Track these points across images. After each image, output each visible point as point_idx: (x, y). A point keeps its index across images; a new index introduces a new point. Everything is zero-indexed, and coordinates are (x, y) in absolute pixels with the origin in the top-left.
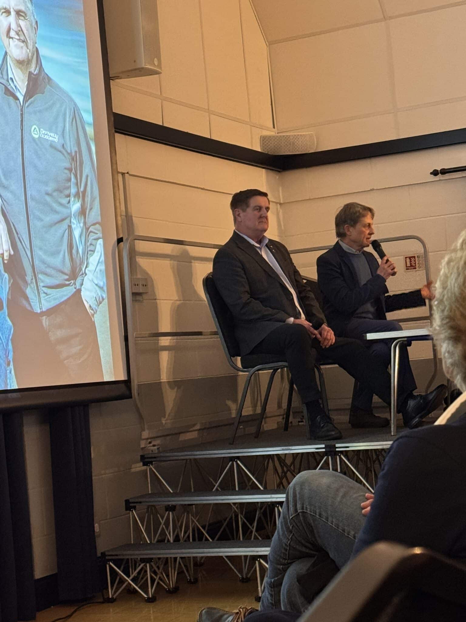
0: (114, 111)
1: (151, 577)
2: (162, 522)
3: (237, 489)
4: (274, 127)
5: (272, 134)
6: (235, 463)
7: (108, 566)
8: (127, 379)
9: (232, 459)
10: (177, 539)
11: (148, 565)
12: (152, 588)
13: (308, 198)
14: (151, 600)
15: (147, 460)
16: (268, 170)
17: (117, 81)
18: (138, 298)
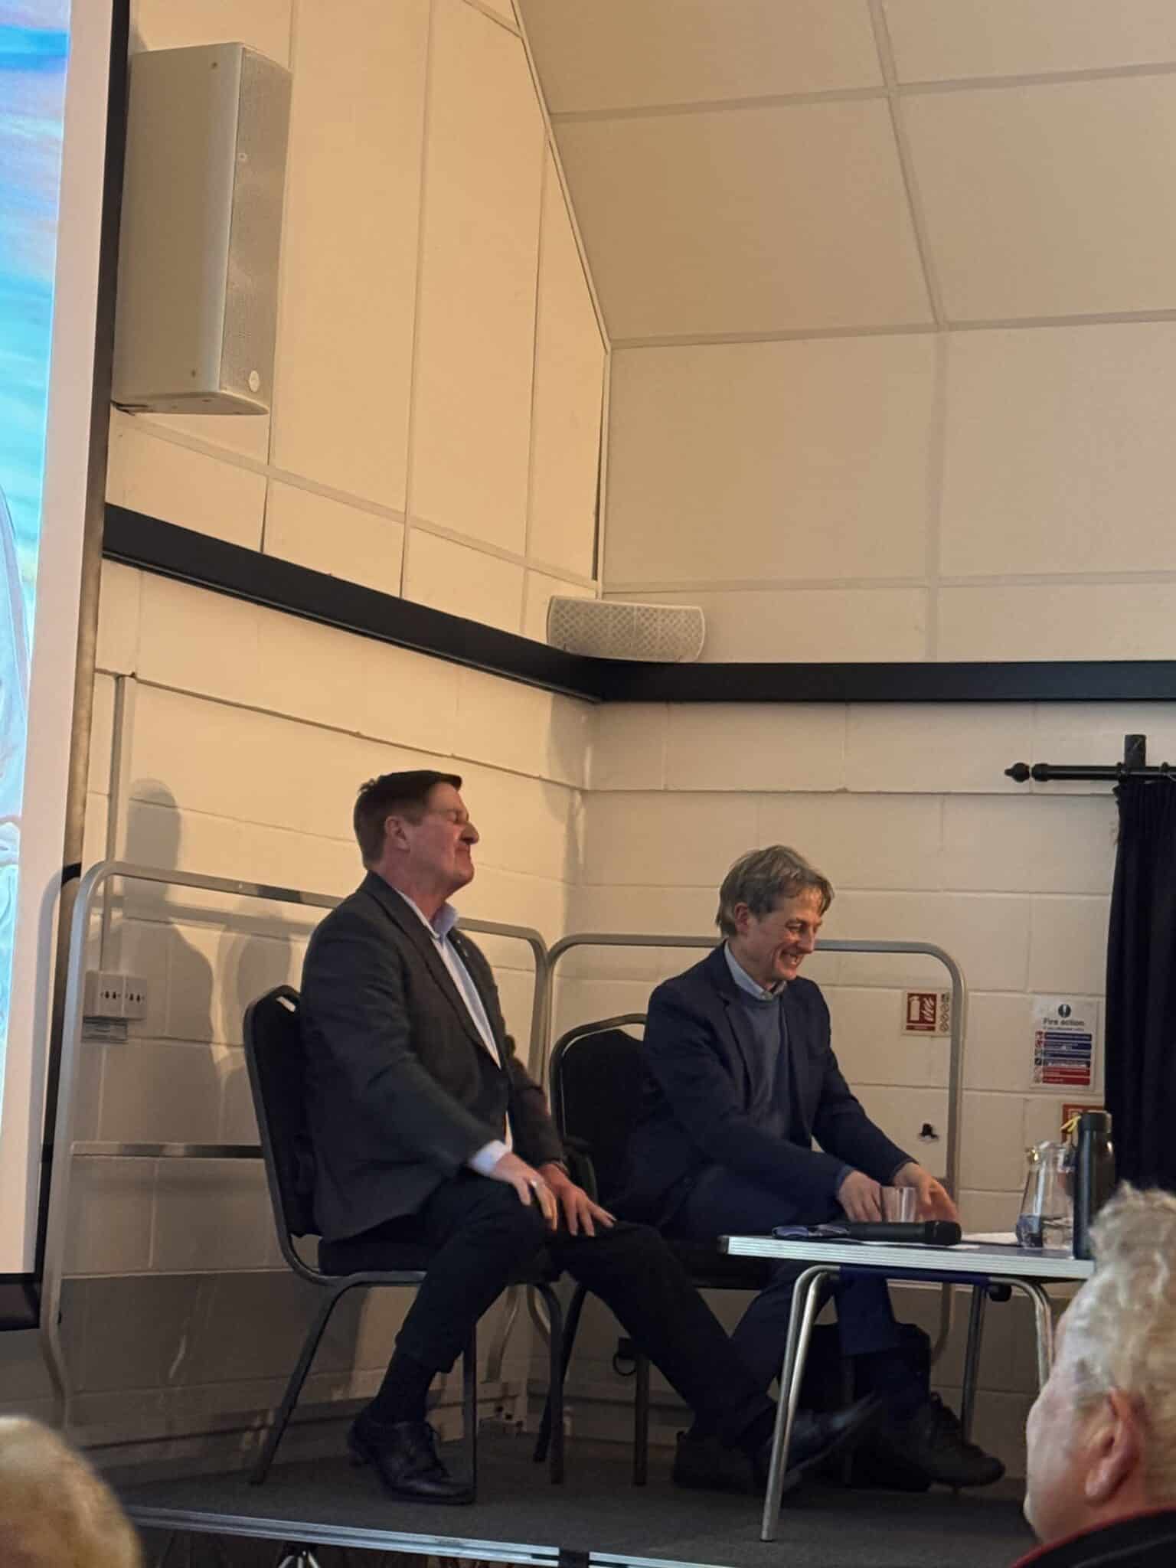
0: (108, 499)
4: (595, 577)
5: (589, 596)
6: (300, 1561)
8: (31, 1270)
9: (296, 1548)
13: (662, 788)
16: (560, 697)
17: (141, 415)
18: (112, 1031)
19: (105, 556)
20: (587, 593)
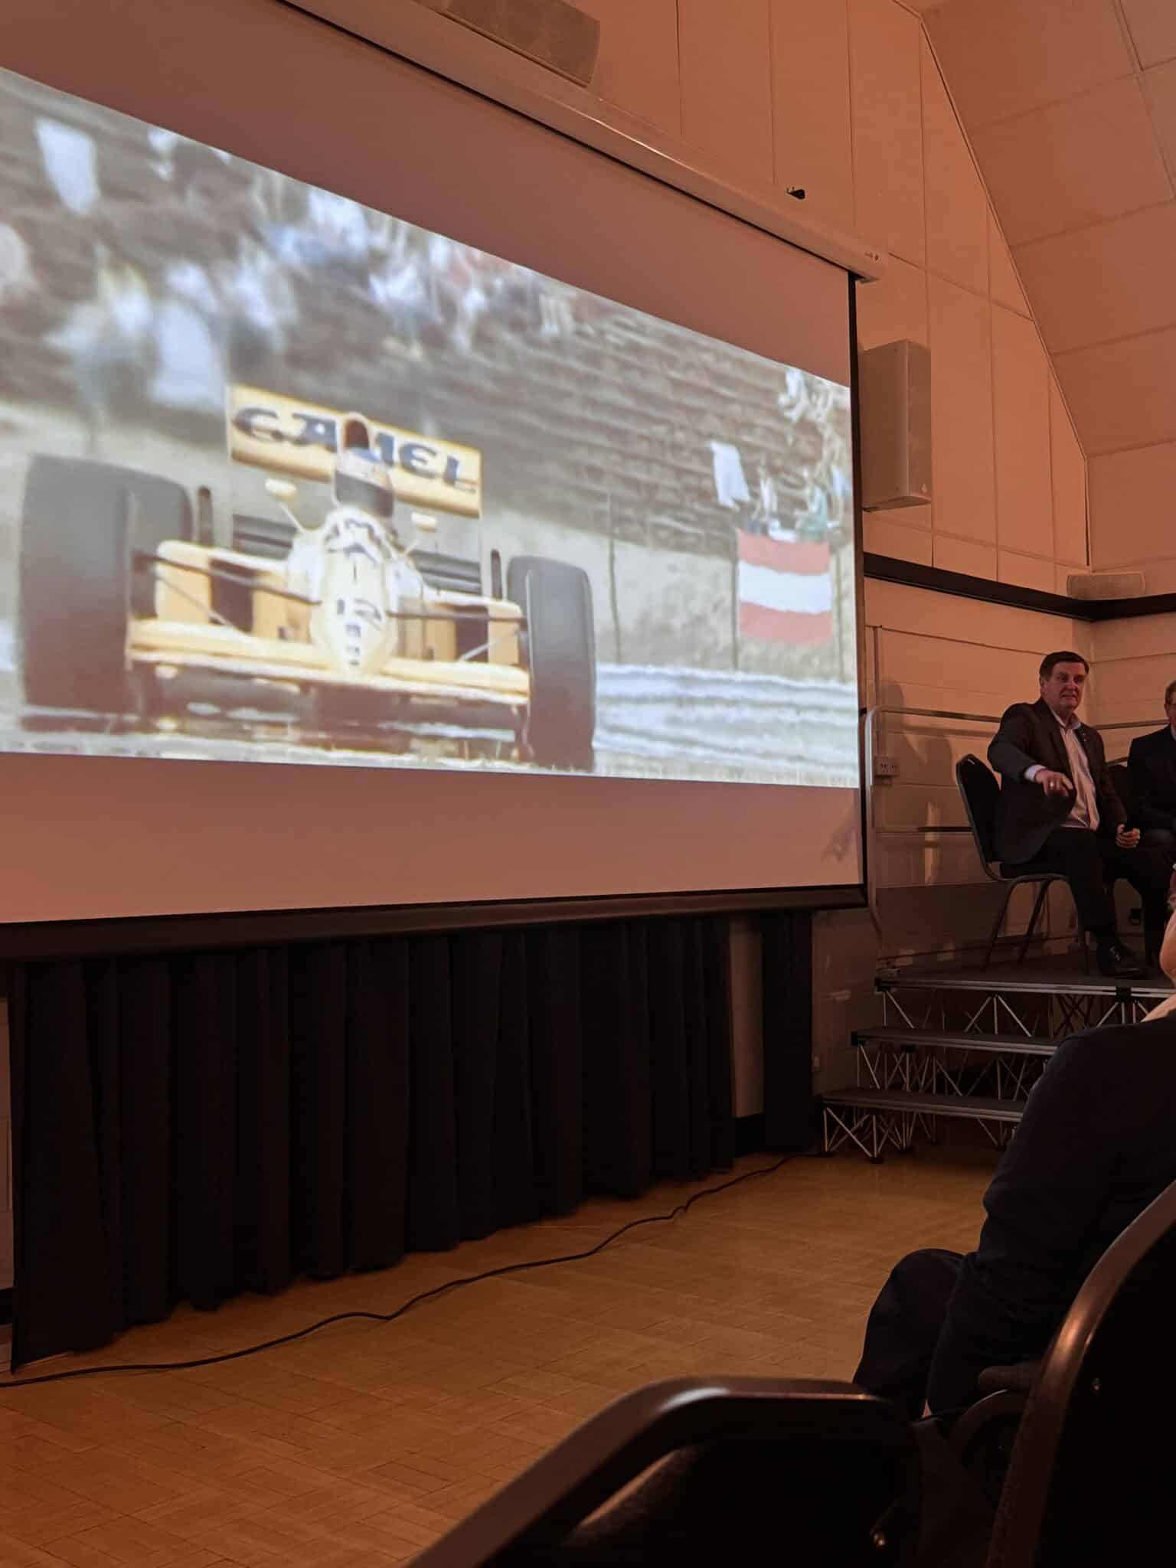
0: (864, 551)
1: (878, 1130)
2: (898, 1062)
3: (996, 1032)
4: (1088, 564)
5: (1085, 572)
6: (995, 999)
7: (825, 1113)
8: (862, 882)
9: (991, 994)
10: (915, 1088)
11: (874, 1117)
12: (878, 1145)
13: (1131, 657)
14: (877, 1161)
15: (883, 985)
16: (1076, 621)
17: (875, 513)
18: (886, 781)
19: (868, 576)
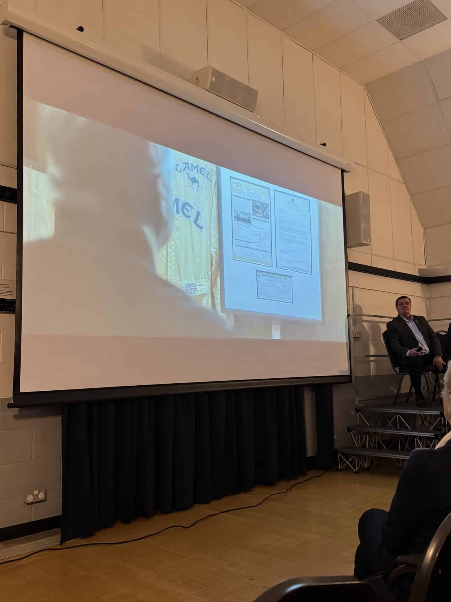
0: (348, 261)
1: (357, 462)
2: (364, 438)
3: (398, 428)
4: (425, 265)
5: (425, 268)
6: (398, 416)
7: (339, 455)
8: (350, 374)
9: (396, 414)
10: (370, 447)
11: (356, 457)
12: (358, 467)
14: (357, 473)
15: (358, 410)
16: (422, 284)
17: (352, 248)
18: (357, 339)
19: (349, 270)
20: (425, 267)
